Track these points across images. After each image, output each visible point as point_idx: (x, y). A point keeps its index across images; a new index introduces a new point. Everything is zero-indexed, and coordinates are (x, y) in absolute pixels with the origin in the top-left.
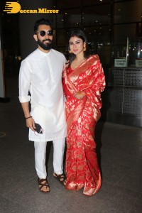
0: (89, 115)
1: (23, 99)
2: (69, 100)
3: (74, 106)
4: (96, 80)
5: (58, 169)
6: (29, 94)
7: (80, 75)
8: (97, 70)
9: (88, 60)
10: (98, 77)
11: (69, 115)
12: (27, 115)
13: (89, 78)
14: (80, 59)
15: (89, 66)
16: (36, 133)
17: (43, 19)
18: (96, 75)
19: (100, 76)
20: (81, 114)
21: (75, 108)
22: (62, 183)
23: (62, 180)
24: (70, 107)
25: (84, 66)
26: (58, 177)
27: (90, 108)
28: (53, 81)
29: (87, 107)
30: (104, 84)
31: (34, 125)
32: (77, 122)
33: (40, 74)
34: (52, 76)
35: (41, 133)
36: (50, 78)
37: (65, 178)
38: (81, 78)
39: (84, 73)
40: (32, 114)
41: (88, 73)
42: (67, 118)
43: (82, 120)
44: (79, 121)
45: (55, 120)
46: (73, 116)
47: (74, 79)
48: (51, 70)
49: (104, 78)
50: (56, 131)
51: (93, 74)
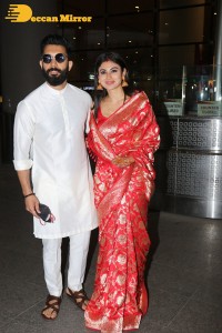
4: (145, 134)
5: (75, 284)
7: (120, 126)
8: (146, 117)
13: (135, 130)
14: (116, 101)
15: (133, 111)
18: (146, 125)
19: (150, 126)
22: (79, 305)
23: (79, 300)
25: (124, 111)
26: (73, 296)
28: (69, 135)
29: (135, 177)
33: (48, 124)
34: (67, 128)
36: (64, 129)
37: (85, 298)
38: (121, 130)
39: (126, 122)
41: (133, 122)
47: (107, 131)
48: (66, 117)
49: (157, 130)
51: (141, 123)
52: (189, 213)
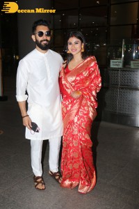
0: (85, 115)
1: (20, 98)
2: (66, 99)
3: (70, 105)
4: (92, 81)
5: (54, 167)
6: (27, 93)
7: (77, 76)
8: (93, 71)
9: (86, 61)
10: (94, 78)
11: (66, 115)
12: (24, 114)
13: (86, 78)
14: (77, 60)
15: (86, 67)
16: (33, 131)
17: (41, 20)
18: (93, 76)
19: (96, 77)
20: (77, 113)
21: (72, 107)
22: (57, 180)
23: (57, 177)
24: (67, 107)
25: (81, 67)
26: (54, 175)
27: (86, 108)
28: (50, 80)
30: (100, 85)
31: (30, 124)
32: (73, 121)
34: (49, 76)
35: (38, 131)
36: (47, 77)
37: (60, 176)
38: (78, 78)
39: (82, 74)
40: (29, 113)
41: (85, 74)
42: (63, 117)
43: (78, 120)
44: (76, 121)
45: (51, 119)
46: (70, 115)
47: (71, 79)
48: (48, 70)
49: (100, 79)
50: (52, 130)
51: (90, 75)
52: (125, 124)
